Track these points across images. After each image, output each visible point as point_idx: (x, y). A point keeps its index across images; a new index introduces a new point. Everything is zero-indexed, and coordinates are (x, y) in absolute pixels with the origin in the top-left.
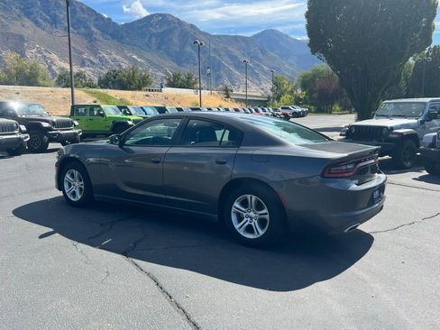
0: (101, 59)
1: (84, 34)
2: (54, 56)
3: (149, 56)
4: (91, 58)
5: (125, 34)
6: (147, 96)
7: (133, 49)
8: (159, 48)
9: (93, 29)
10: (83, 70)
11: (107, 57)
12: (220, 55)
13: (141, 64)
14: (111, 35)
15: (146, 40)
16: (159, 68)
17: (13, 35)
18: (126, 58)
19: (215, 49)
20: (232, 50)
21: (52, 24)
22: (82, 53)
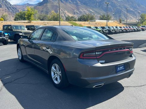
0: (80, 12)
1: (75, 4)
2: (66, 11)
3: (96, 10)
4: (77, 12)
5: (88, 3)
6: (89, 23)
7: (90, 8)
8: (99, 7)
9: (78, 2)
10: (74, 15)
11: (82, 11)
12: (121, 8)
13: (93, 13)
14: (84, 3)
15: (95, 4)
16: (99, 13)
17: (55, 6)
18: (88, 11)
19: (119, 6)
20: (126, 5)
21: (66, 2)
22: (74, 10)
